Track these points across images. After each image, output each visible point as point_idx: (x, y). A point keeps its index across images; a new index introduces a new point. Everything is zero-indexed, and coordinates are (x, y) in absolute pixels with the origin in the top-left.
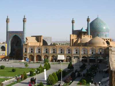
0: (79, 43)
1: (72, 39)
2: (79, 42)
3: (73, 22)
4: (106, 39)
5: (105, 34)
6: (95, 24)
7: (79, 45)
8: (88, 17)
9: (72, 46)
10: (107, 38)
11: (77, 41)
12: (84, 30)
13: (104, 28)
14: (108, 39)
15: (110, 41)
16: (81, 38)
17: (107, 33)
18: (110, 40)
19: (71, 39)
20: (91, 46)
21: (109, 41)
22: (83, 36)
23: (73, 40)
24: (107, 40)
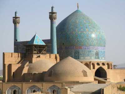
0: (24, 74)
1: (7, 63)
2: (25, 71)
3: (15, 21)
4: (98, 64)
5: (95, 51)
6: (72, 27)
7: (25, 79)
8: (52, 8)
9: (8, 81)
10: (101, 60)
11: (21, 69)
12: (38, 42)
13: (93, 36)
14: (103, 64)
15: (108, 68)
16: (31, 62)
17: (100, 49)
18: (108, 64)
19: (4, 65)
20: (51, 81)
21: (105, 67)
22: (35, 56)
23: (10, 66)
24: (101, 65)
